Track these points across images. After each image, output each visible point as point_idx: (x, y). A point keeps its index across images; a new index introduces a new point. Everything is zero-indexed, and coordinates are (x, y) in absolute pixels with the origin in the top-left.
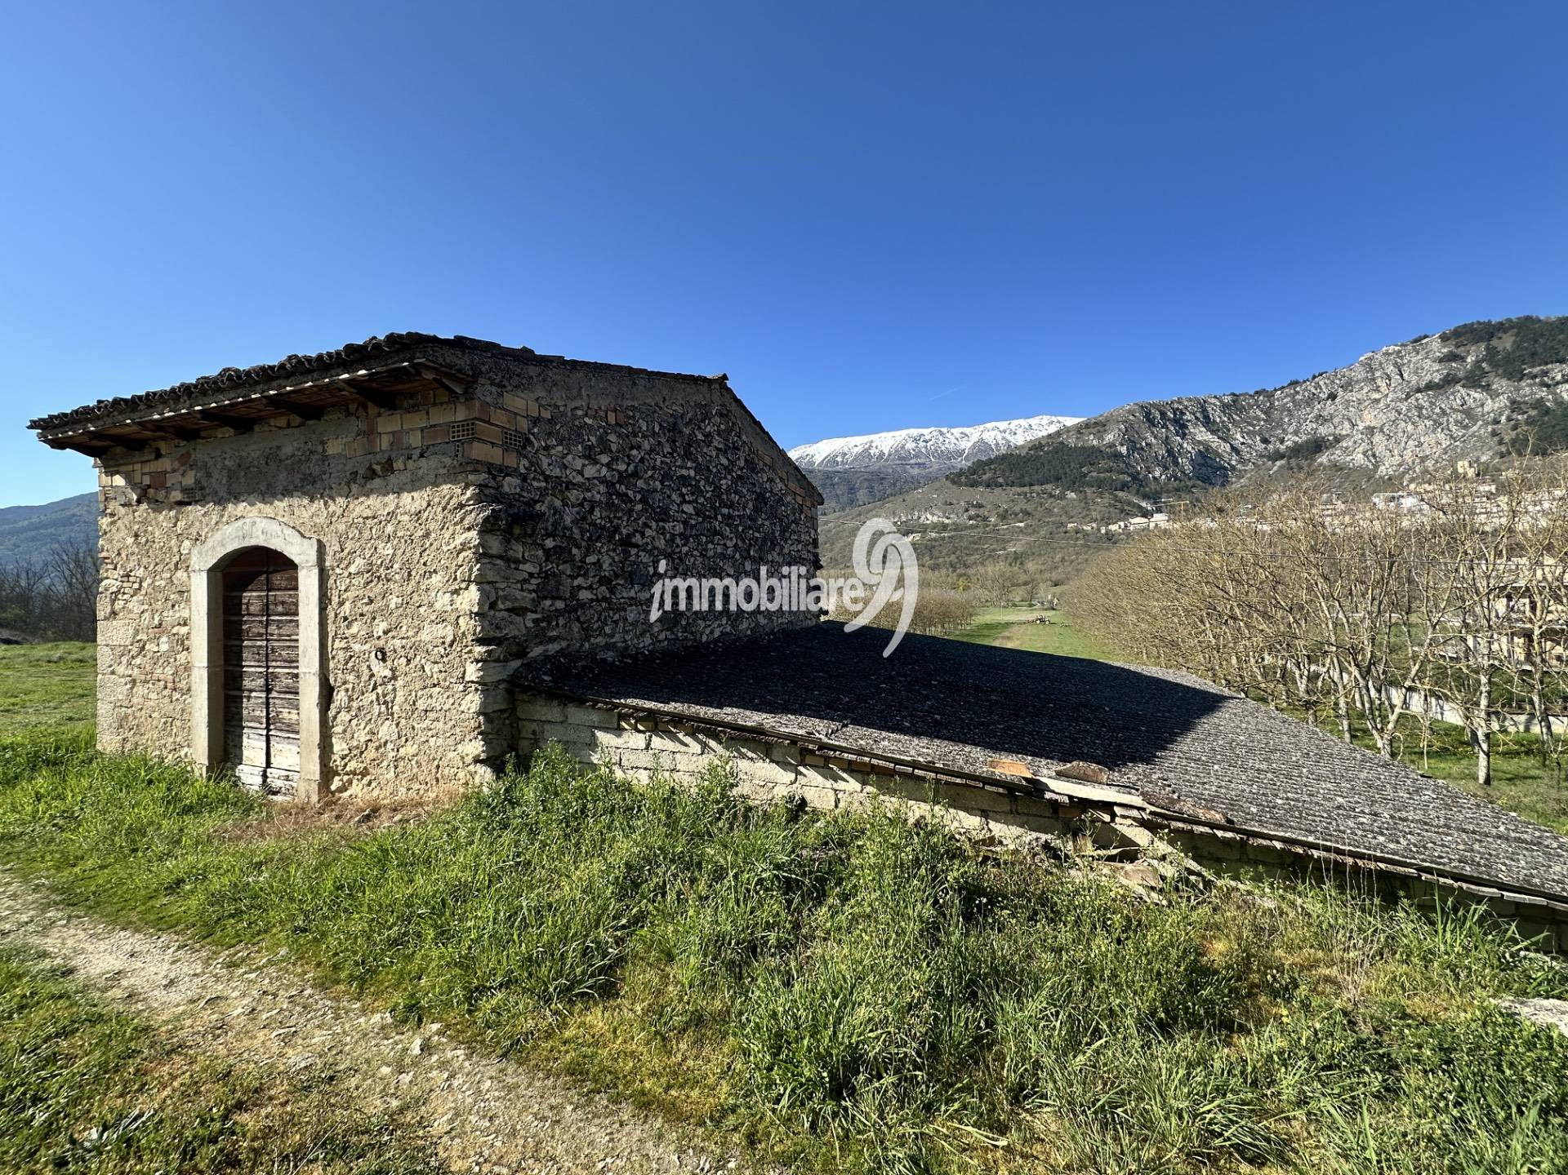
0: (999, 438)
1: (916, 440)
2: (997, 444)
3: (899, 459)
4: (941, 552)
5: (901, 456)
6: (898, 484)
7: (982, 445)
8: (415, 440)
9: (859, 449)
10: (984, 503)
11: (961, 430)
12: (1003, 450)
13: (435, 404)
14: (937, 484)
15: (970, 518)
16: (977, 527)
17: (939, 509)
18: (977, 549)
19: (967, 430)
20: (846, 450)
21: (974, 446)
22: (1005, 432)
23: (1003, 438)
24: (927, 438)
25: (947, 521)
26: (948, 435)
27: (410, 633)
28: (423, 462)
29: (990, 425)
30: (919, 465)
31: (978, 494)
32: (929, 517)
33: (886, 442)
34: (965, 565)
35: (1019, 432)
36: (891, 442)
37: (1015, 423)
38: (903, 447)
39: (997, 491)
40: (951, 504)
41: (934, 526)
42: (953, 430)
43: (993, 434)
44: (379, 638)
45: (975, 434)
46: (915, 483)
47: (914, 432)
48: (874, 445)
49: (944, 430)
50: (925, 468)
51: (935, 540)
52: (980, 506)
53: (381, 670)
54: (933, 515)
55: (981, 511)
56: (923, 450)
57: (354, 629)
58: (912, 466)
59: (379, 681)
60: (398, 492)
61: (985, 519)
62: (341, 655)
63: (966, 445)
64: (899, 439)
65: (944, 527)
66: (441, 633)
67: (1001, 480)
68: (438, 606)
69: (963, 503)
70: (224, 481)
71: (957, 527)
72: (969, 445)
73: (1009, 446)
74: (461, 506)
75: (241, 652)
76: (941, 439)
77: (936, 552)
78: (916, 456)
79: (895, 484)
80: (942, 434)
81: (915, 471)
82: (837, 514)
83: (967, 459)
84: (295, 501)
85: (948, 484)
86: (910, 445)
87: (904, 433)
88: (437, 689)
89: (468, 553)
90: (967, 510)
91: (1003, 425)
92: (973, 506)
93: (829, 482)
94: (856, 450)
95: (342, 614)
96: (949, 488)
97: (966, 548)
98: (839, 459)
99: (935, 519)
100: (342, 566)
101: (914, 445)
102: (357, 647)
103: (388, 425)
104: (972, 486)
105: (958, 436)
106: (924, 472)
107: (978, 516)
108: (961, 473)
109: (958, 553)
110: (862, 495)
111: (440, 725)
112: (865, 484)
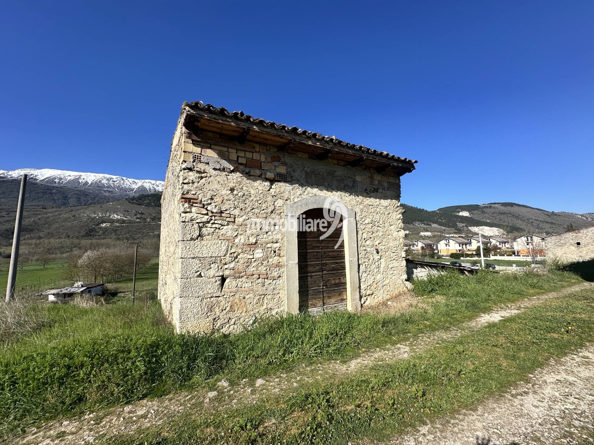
0: (151, 187)
1: (108, 180)
2: (150, 189)
3: (97, 187)
4: (121, 232)
5: (98, 186)
6: (96, 198)
7: (142, 188)
8: (386, 184)
9: (72, 178)
10: (145, 212)
11: (133, 180)
12: (152, 192)
13: (390, 176)
14: (121, 202)
15: (137, 218)
16: (140, 222)
17: (122, 213)
18: (140, 232)
19: (136, 181)
20: (62, 177)
21: (139, 188)
22: (154, 184)
23: (153, 187)
24: (115, 180)
25: (125, 219)
26: (126, 181)
27: (386, 244)
28: (388, 192)
29: (147, 181)
30: (109, 191)
31: (142, 209)
32: (115, 216)
33: (90, 177)
34: (134, 239)
35: (160, 186)
36: (94, 178)
37: (158, 182)
38: (100, 182)
39: (151, 208)
40: (128, 211)
41: (118, 221)
42: (129, 179)
43: (148, 184)
44: (376, 246)
45: (139, 183)
46: (108, 200)
47: (107, 176)
48: (82, 177)
49: (124, 178)
50: (112, 193)
51: (118, 227)
52: (142, 214)
53: (377, 257)
54: (118, 215)
55: (143, 216)
56: (112, 185)
57: (368, 243)
58: (105, 191)
59: (377, 260)
60: (380, 199)
61: (145, 219)
62: (363, 253)
63: (135, 187)
64: (98, 178)
65: (124, 222)
66: (395, 243)
67: (153, 204)
68: (394, 235)
69: (134, 212)
70: (303, 176)
71: (130, 222)
72: (137, 187)
73: (155, 191)
74: (398, 207)
75: (306, 255)
76: (122, 182)
77: (118, 232)
78: (108, 187)
79: (94, 199)
80: (123, 180)
81: (107, 194)
82: (55, 209)
83: (135, 192)
84: (343, 194)
85: (127, 202)
86: (104, 181)
87: (101, 175)
88: (395, 261)
89: (400, 221)
90: (136, 215)
91: (153, 182)
92: (139, 213)
93: (48, 191)
94: (69, 178)
95: (363, 238)
96: (127, 204)
97: (135, 231)
98: (57, 181)
99: (119, 217)
100: (362, 220)
101: (107, 182)
102: (369, 249)
103: (377, 177)
104: (139, 204)
105: (131, 182)
106: (112, 195)
107: (141, 218)
108: (133, 198)
109: (130, 233)
110: (72, 201)
111: (395, 272)
112: (75, 196)
